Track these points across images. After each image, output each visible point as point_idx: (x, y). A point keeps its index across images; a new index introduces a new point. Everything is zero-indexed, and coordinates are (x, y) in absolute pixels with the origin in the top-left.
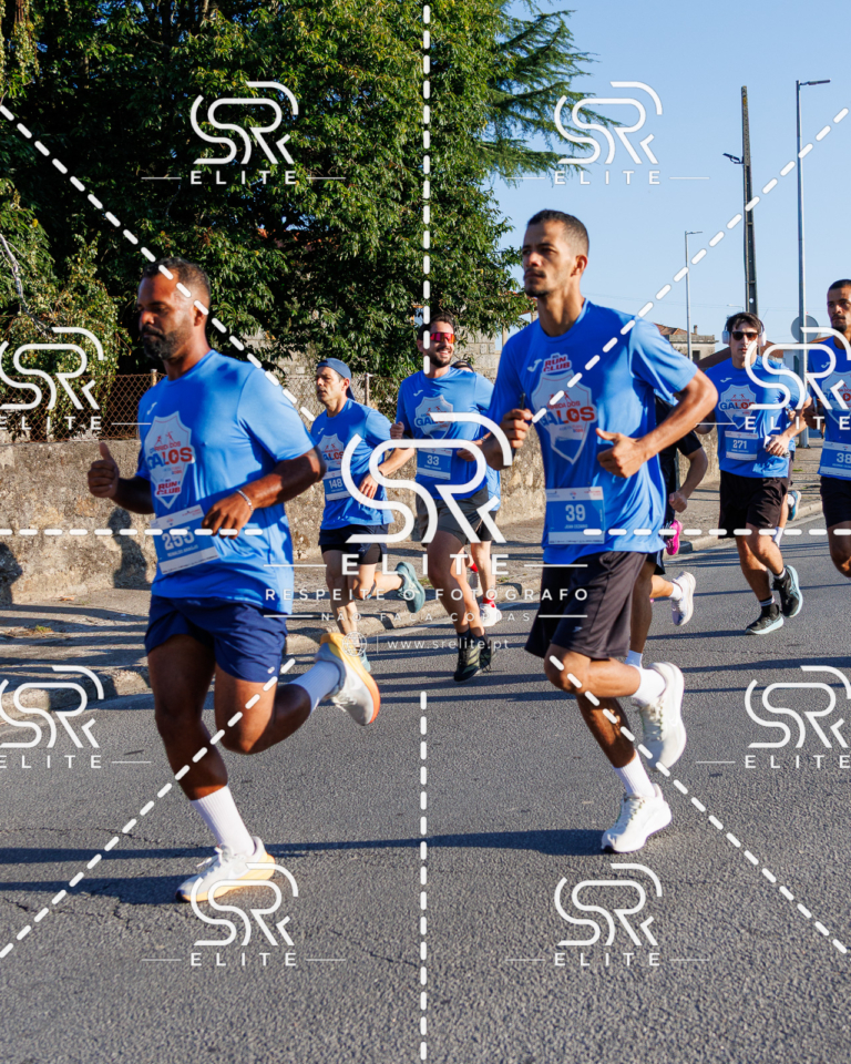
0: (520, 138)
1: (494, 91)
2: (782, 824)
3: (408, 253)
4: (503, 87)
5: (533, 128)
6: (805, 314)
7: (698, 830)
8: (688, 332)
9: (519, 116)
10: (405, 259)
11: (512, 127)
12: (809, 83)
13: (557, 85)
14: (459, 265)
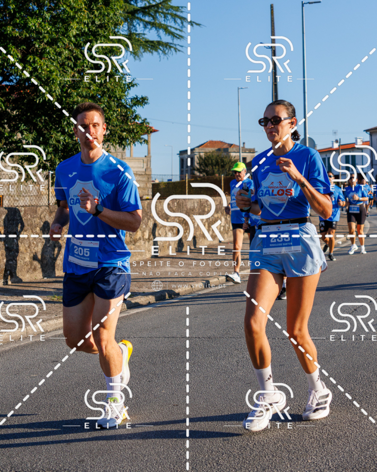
0: (142, 32)
1: (127, 5)
2: (298, 444)
3: (76, 99)
4: (132, 3)
5: (149, 27)
6: (308, 136)
7: (248, 449)
8: (239, 146)
9: (141, 20)
10: (74, 103)
11: (137, 26)
12: (309, 3)
14: (106, 106)
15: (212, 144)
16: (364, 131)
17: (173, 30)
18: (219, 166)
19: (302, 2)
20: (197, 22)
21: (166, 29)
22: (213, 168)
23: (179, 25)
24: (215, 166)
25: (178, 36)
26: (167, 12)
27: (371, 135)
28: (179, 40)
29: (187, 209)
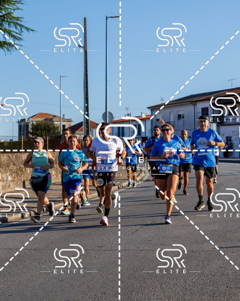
6: (108, 111)
8: (60, 117)
12: (111, 17)
13: (8, 13)
15: (41, 115)
16: (147, 108)
17: (14, 34)
18: (46, 131)
19: (106, 16)
20: (32, 29)
21: (9, 33)
22: (41, 132)
23: (19, 30)
24: (43, 131)
25: (18, 38)
26: (10, 21)
27: (152, 111)
28: (19, 41)
29: (22, 161)
